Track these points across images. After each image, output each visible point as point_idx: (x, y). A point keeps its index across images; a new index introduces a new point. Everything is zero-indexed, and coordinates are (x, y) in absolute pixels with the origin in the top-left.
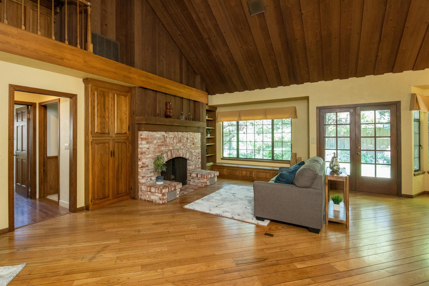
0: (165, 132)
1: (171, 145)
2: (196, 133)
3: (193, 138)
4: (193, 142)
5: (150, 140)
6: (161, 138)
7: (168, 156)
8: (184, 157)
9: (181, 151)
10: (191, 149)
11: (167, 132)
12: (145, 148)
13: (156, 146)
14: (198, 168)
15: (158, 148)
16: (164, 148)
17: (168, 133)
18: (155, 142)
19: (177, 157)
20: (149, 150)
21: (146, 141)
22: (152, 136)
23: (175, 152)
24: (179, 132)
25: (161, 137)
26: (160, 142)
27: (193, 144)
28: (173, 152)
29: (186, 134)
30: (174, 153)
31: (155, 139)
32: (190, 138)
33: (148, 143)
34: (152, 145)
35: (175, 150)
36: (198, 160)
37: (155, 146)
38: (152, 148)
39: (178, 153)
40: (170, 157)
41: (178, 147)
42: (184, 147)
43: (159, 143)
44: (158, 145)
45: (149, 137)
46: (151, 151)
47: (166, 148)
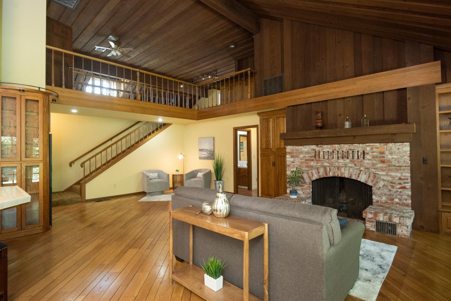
0: (316, 146)
1: (327, 161)
2: (390, 145)
3: (383, 153)
4: (382, 159)
5: (295, 154)
6: (310, 152)
7: (319, 173)
8: (354, 178)
9: (345, 170)
10: (374, 169)
11: (319, 146)
12: (290, 161)
13: (303, 161)
14: (397, 203)
15: (306, 162)
16: (314, 163)
17: (321, 147)
18: (301, 156)
19: (336, 176)
20: (294, 163)
21: (291, 155)
22: (297, 150)
23: (331, 170)
24: (342, 145)
25: (310, 151)
26: (308, 157)
27: (383, 162)
28: (328, 169)
29: (359, 147)
30: (330, 170)
31: (302, 153)
32: (373, 152)
33: (292, 157)
34: (297, 159)
35: (333, 167)
36: (400, 190)
37: (301, 160)
38: (297, 162)
39: (339, 172)
40: (322, 174)
41: (341, 164)
42: (355, 165)
43: (307, 157)
44: (306, 160)
45: (294, 151)
46: (297, 165)
47: (317, 163)
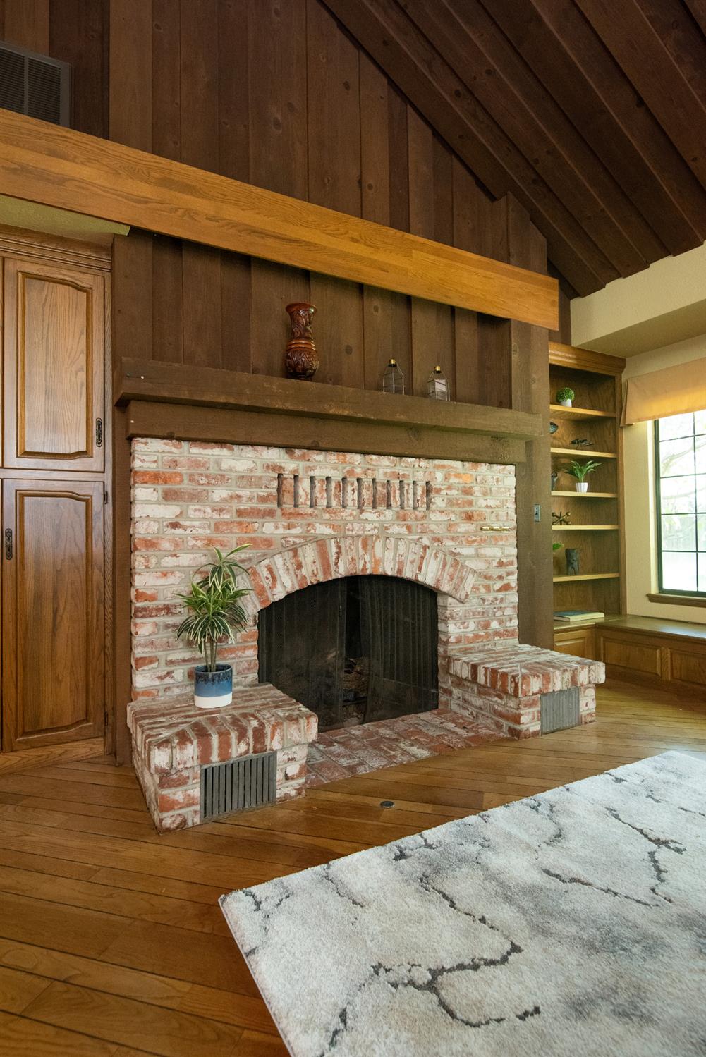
0: (282, 452)
1: (327, 516)
2: (484, 468)
3: (467, 491)
4: (466, 509)
5: (186, 486)
6: (260, 478)
7: (299, 566)
8: (408, 574)
9: (385, 547)
10: (452, 539)
11: (297, 452)
12: (155, 520)
13: (227, 516)
14: (497, 633)
15: (240, 524)
16: (277, 528)
17: (303, 457)
18: (219, 494)
19: (359, 573)
20: (179, 531)
21: (160, 488)
22: (198, 464)
23: (343, 551)
24: (374, 457)
25: (259, 473)
26: (250, 499)
27: (469, 518)
28: (334, 550)
29: (417, 470)
30: (339, 553)
31: (221, 479)
32: (449, 488)
33: (168, 496)
34: (195, 510)
35: (348, 541)
36: (500, 595)
37: (216, 516)
38: (196, 523)
39: (367, 558)
40: (312, 572)
41: (369, 527)
42: (409, 528)
43: (244, 499)
44: (240, 513)
45: (178, 469)
46: (195, 538)
47: (289, 527)
